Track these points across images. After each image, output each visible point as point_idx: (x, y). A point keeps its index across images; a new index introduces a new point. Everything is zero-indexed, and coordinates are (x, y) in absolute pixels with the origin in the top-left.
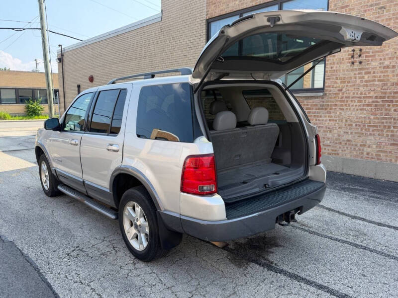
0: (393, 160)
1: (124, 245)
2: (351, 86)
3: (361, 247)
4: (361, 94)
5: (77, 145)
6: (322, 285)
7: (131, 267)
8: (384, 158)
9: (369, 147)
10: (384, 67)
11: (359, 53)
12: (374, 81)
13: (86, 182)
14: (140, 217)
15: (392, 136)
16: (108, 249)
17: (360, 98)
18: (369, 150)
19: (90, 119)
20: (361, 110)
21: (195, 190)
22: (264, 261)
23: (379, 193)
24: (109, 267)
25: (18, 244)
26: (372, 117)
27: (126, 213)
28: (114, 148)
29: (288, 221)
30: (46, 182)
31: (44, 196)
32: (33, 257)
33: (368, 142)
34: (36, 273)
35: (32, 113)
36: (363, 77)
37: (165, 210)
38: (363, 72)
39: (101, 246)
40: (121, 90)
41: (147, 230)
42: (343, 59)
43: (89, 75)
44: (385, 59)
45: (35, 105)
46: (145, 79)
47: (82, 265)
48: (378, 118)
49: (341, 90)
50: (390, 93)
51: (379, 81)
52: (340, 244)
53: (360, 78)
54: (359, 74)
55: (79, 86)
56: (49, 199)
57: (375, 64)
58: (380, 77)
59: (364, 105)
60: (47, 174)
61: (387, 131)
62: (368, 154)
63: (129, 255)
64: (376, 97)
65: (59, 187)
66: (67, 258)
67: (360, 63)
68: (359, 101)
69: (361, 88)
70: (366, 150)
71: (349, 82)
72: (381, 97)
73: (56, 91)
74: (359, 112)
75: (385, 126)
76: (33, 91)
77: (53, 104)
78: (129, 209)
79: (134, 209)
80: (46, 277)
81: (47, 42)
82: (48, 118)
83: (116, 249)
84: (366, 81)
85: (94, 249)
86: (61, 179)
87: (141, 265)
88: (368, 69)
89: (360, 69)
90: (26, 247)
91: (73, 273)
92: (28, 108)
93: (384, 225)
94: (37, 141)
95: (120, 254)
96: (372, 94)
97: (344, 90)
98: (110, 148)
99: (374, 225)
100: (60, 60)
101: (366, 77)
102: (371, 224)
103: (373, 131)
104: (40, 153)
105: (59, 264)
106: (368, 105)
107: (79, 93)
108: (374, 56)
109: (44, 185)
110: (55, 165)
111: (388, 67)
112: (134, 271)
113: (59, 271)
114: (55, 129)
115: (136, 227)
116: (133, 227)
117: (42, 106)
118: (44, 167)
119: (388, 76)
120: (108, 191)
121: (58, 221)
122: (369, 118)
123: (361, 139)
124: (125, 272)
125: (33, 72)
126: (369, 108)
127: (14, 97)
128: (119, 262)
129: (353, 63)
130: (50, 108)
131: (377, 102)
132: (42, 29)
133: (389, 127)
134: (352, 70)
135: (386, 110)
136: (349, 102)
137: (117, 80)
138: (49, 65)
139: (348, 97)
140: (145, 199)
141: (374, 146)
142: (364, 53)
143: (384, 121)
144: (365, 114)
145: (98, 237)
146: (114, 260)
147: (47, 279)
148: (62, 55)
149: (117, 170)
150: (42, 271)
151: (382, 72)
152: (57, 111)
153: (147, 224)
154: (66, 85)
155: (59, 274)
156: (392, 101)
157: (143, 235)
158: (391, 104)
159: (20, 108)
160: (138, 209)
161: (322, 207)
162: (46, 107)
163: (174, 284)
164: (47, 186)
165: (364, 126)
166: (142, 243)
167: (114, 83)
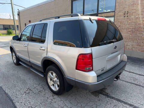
0: (137, 51)
1: (47, 87)
2: (124, 25)
3: (138, 85)
4: (127, 27)
5: (26, 46)
6: (131, 104)
7: (52, 98)
8: (134, 50)
9: (129, 46)
10: (136, 18)
11: (127, 13)
12: (132, 23)
13: (31, 62)
14: (55, 77)
15: (137, 42)
16: (41, 89)
17: (127, 29)
18: (129, 47)
19: (31, 36)
20: (127, 33)
21: (83, 70)
22: (104, 93)
23: (134, 62)
24: (42, 98)
25: (4, 88)
26: (131, 36)
27: (48, 75)
28: (43, 48)
29: (117, 79)
30: (15, 60)
31: (14, 65)
32: (10, 94)
33: (129, 44)
34: (11, 103)
35: (9, 33)
36: (128, 22)
37: (67, 76)
38: (128, 20)
39: (38, 88)
40: (45, 24)
41: (59, 83)
42: (121, 15)
43: (29, 20)
44: (136, 15)
45: (11, 31)
46: (55, 19)
47: (31, 98)
48: (133, 36)
49: (120, 26)
50: (138, 27)
51: (134, 23)
52: (130, 84)
53: (127, 22)
54: (127, 20)
55: (25, 24)
56: (16, 66)
57: (133, 17)
58: (134, 21)
59: (128, 31)
60: (15, 57)
61: (136, 41)
62: (128, 48)
63: (50, 92)
64: (132, 29)
65: (20, 62)
66: (25, 94)
67: (127, 16)
68: (126, 30)
69: (127, 26)
70: (128, 47)
71: (123, 23)
72: (134, 29)
73: (17, 26)
74: (126, 34)
75: (135, 39)
76: (9, 26)
77: (17, 31)
78: (50, 74)
79: (52, 74)
80: (16, 105)
81: (13, 8)
82: (15, 35)
83: (45, 89)
84: (129, 23)
85: (35, 89)
86: (21, 59)
87: (56, 97)
88: (130, 19)
89: (127, 19)
90: (7, 89)
91: (28, 102)
92: (8, 31)
93: (142, 75)
94: (10, 44)
95: (47, 91)
96: (131, 27)
97: (121, 26)
98: (41, 48)
99: (138, 75)
100: (18, 15)
101: (129, 21)
102: (137, 75)
103: (131, 40)
104: (12, 49)
105: (21, 98)
106: (129, 31)
107: (26, 26)
108: (133, 14)
109: (14, 61)
110: (18, 54)
111: (137, 18)
112: (53, 100)
113: (21, 101)
114: (17, 40)
115: (53, 81)
116: (52, 81)
117: (13, 31)
118: (14, 54)
119: (137, 21)
120: (41, 66)
121: (20, 76)
122: (130, 36)
123: (126, 43)
124: (49, 100)
125: (9, 19)
126: (130, 32)
127: (3, 28)
128: (47, 96)
129: (125, 16)
130: (16, 31)
131: (133, 30)
132: (11, 3)
133: (137, 39)
134: (124, 19)
135: (136, 33)
136: (123, 30)
137: (42, 20)
138: (15, 17)
139: (122, 29)
140: (58, 71)
141: (131, 46)
142: (129, 13)
143: (135, 37)
144: (128, 35)
145: (36, 83)
146: (44, 94)
147: (16, 106)
148: (19, 13)
149: (44, 58)
150: (14, 102)
151: (135, 20)
152: (18, 33)
153: (58, 80)
154: (21, 23)
155: (22, 103)
156: (138, 30)
157: (56, 85)
158: (138, 31)
159: (5, 32)
160: (54, 74)
161: (126, 71)
162: (14, 31)
163: (71, 106)
164: (15, 61)
165: (128, 38)
166: (56, 88)
167: (41, 21)
